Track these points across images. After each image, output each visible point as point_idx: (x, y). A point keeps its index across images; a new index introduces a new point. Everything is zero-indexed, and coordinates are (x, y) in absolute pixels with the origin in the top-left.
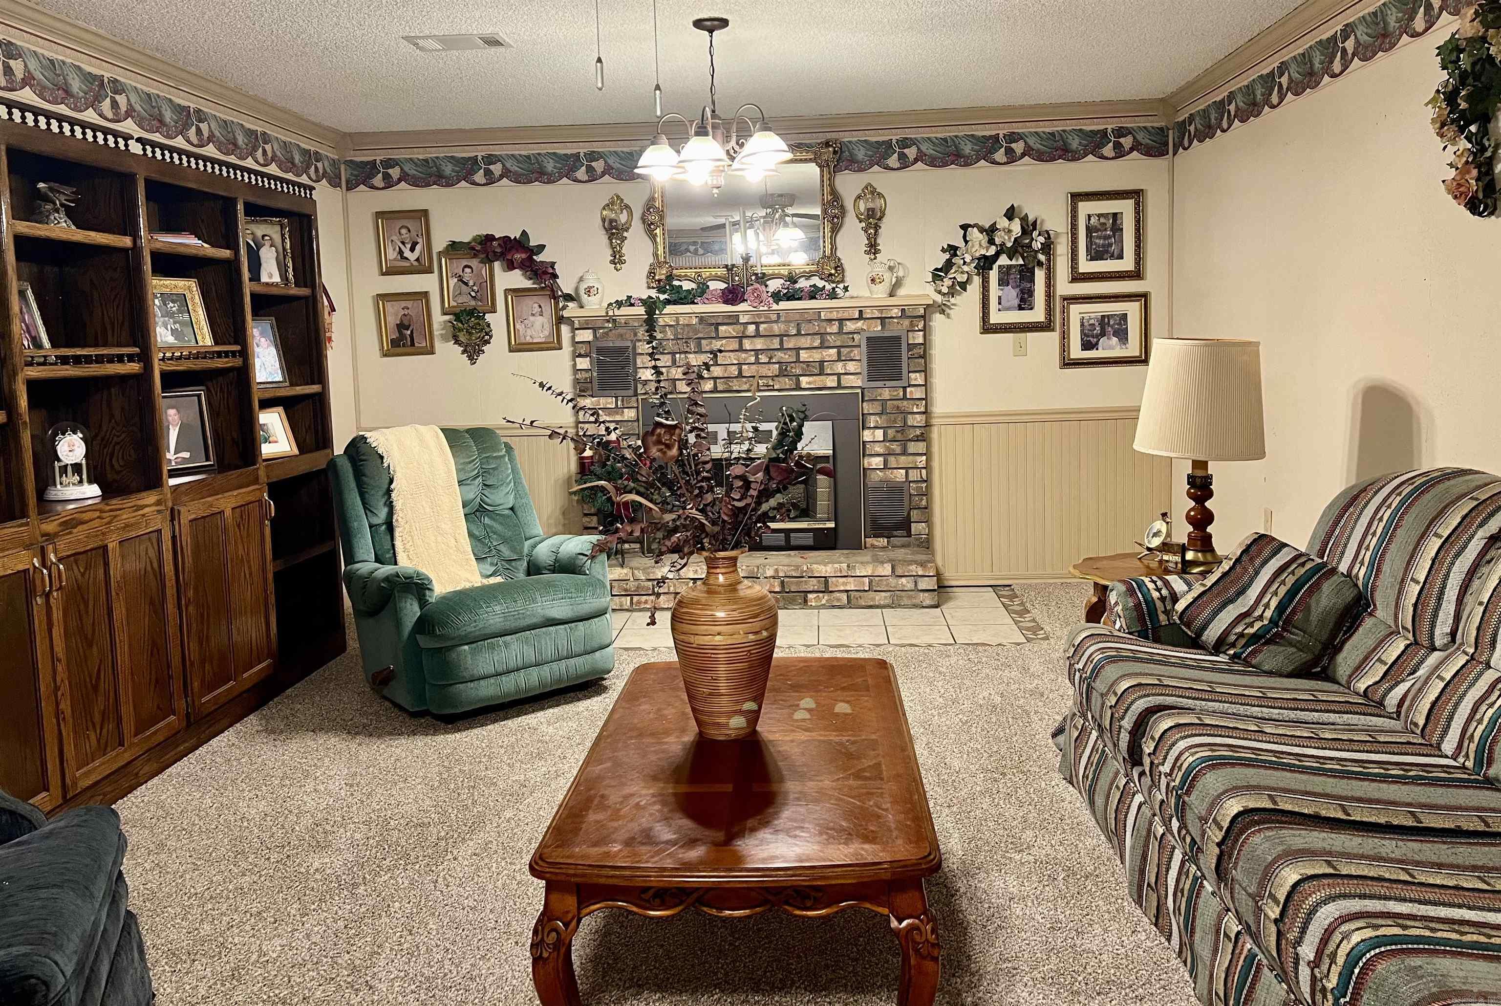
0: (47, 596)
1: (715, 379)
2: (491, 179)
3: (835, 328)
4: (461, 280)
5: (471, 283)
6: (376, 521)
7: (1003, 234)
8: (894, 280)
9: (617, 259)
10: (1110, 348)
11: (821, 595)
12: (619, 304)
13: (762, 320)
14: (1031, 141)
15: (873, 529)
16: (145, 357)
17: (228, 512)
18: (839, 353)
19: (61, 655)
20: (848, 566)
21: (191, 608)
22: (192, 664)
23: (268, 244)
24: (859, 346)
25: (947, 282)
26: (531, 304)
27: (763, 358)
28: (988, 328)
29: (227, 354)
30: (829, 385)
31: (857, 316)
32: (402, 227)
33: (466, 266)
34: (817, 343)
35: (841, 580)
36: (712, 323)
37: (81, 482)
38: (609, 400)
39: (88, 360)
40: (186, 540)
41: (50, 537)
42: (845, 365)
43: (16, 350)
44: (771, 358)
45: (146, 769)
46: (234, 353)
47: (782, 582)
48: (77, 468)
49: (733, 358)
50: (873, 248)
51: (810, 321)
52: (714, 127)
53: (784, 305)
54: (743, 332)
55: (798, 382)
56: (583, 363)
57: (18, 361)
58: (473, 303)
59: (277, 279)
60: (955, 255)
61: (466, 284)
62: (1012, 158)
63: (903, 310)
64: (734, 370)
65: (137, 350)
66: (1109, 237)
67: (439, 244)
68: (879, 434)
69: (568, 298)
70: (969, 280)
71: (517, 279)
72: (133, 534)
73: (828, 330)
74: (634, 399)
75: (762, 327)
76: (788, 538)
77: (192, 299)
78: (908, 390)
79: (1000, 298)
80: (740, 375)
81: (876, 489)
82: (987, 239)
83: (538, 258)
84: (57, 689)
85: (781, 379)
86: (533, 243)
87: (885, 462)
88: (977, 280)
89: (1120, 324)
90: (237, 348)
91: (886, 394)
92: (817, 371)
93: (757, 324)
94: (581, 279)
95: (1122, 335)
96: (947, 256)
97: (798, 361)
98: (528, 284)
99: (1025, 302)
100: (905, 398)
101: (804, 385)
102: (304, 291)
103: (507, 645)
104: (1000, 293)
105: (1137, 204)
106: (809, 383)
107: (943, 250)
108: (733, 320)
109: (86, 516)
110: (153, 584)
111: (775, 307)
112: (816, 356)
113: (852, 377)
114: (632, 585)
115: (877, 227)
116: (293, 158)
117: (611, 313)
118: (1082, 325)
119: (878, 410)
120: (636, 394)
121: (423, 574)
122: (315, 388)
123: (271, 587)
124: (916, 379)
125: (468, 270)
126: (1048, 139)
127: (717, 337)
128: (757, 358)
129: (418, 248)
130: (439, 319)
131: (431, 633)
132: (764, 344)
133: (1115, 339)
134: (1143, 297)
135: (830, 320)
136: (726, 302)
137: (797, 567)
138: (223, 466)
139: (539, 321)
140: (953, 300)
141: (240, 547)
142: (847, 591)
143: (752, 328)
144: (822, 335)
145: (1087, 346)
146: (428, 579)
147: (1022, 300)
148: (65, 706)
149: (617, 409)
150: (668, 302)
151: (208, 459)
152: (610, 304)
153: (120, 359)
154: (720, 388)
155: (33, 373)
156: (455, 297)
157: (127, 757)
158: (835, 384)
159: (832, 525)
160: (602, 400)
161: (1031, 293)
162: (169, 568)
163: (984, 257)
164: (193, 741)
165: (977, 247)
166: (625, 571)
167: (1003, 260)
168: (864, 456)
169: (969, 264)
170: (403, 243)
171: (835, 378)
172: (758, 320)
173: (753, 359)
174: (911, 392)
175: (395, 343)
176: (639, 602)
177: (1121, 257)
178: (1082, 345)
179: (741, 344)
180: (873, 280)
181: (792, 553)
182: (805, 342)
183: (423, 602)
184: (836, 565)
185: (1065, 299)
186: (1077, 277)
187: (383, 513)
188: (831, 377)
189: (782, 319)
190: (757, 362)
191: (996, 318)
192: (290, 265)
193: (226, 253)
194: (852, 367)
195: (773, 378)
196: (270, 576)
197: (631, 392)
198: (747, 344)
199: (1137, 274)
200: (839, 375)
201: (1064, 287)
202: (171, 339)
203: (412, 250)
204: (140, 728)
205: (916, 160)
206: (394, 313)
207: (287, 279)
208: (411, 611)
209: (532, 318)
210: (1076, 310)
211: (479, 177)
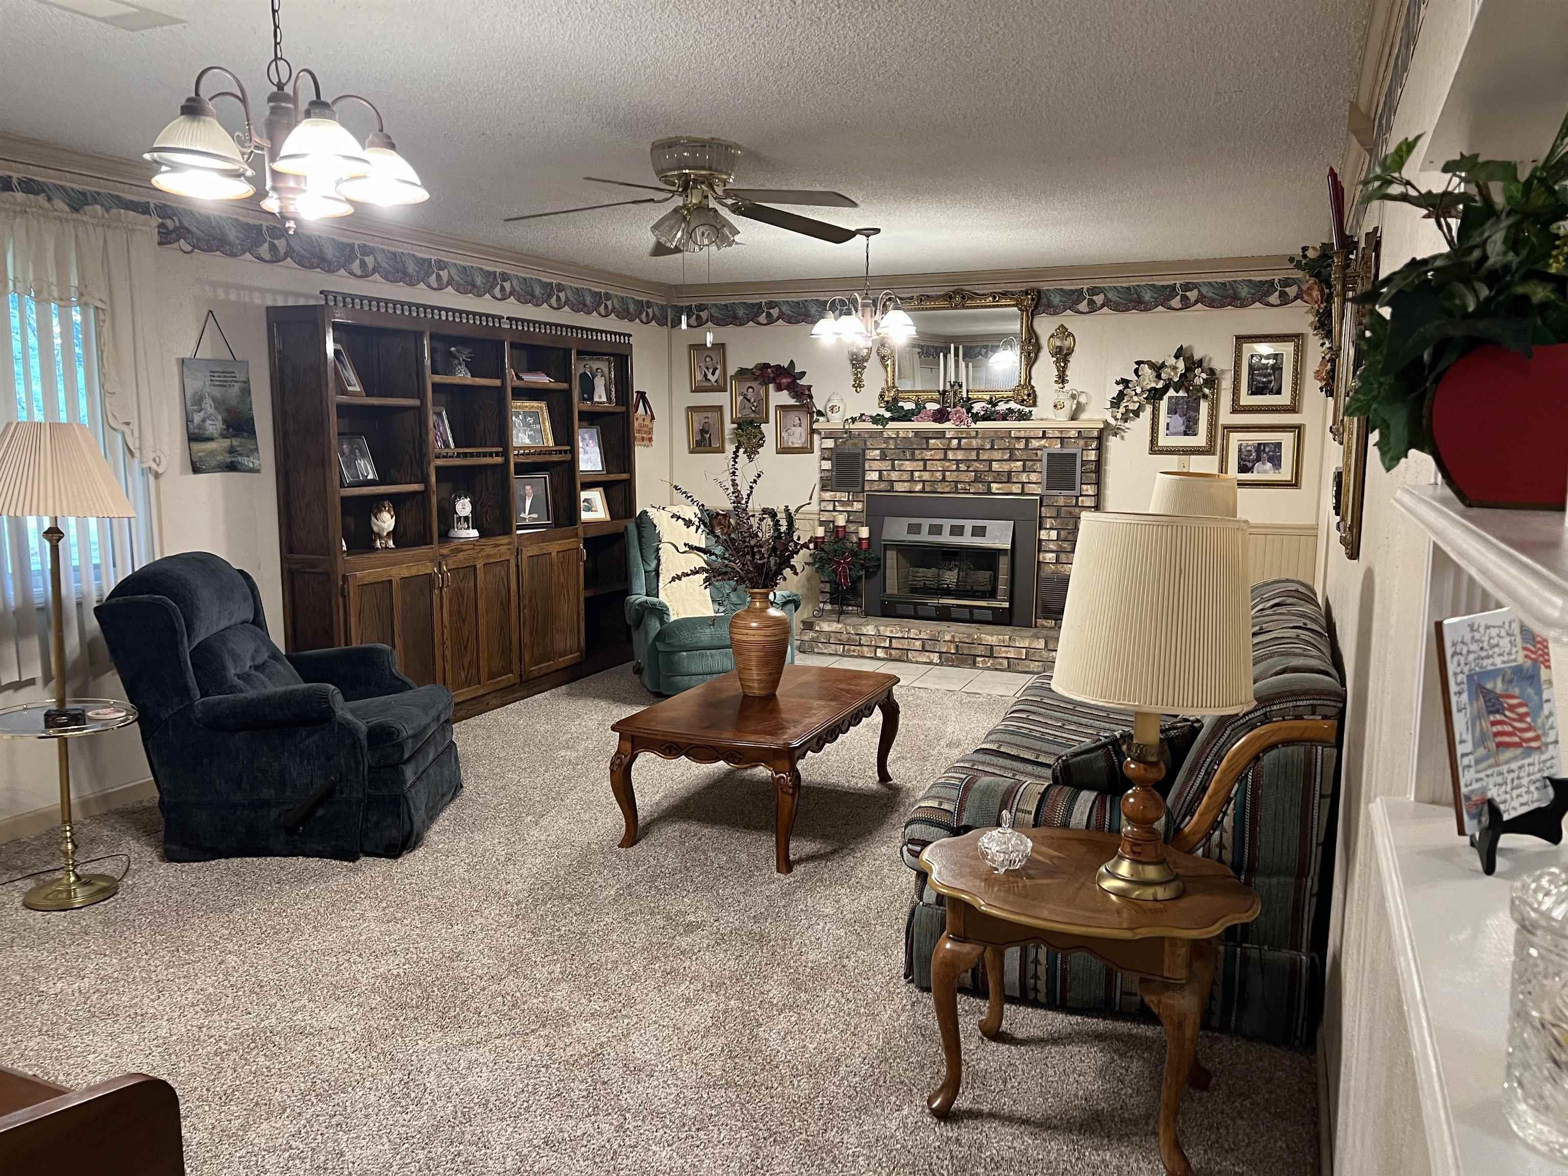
0: (441, 589)
1: (924, 482)
2: (771, 320)
3: (1022, 445)
4: (745, 398)
5: (752, 400)
6: (649, 569)
7: (1169, 370)
8: (1074, 407)
9: (858, 385)
10: (1264, 472)
11: (987, 659)
12: (854, 420)
13: (964, 435)
14: (1204, 290)
15: (1043, 612)
16: (505, 454)
17: (554, 554)
18: (1024, 465)
19: (447, 624)
20: (1010, 638)
21: (526, 611)
22: (525, 645)
23: (599, 375)
24: (1041, 460)
25: (1122, 410)
26: (794, 417)
27: (963, 467)
28: (1155, 449)
29: (560, 452)
30: (1015, 491)
31: (1041, 435)
32: (708, 356)
33: (750, 387)
34: (1007, 457)
35: (1003, 649)
36: (923, 437)
37: (468, 528)
38: (843, 494)
39: (471, 455)
40: (525, 566)
41: (444, 556)
42: (1028, 476)
43: (431, 449)
44: (968, 467)
45: (494, 702)
46: (566, 452)
47: (957, 646)
48: (466, 518)
49: (939, 466)
50: (1062, 379)
51: (1002, 438)
52: (864, 305)
53: (981, 424)
54: (948, 445)
55: (989, 488)
56: (827, 465)
57: (432, 456)
58: (753, 415)
59: (604, 399)
60: (1127, 387)
61: (749, 401)
62: (1186, 304)
63: (1079, 432)
64: (939, 476)
65: (501, 449)
66: (1270, 375)
67: (732, 371)
68: (1054, 534)
69: (820, 413)
70: (1141, 408)
71: (784, 398)
72: (492, 560)
73: (1017, 446)
74: (861, 494)
75: (963, 441)
76: (971, 613)
77: (543, 414)
78: (1080, 499)
79: (1168, 424)
80: (944, 480)
81: (1049, 579)
82: (1155, 374)
83: (802, 382)
84: (444, 643)
85: (975, 484)
86: (798, 370)
87: (1057, 558)
88: (1149, 408)
89: (1274, 451)
90: (568, 448)
91: (1061, 501)
92: (1005, 479)
93: (960, 439)
94: (829, 400)
95: (1276, 461)
96: (1121, 387)
97: (990, 470)
98: (792, 402)
99: (1190, 429)
100: (1077, 505)
101: (994, 491)
102: (623, 409)
103: (712, 656)
104: (1168, 420)
105: (1297, 347)
106: (997, 489)
107: (1118, 383)
108: (941, 435)
109: (464, 547)
110: (503, 592)
111: (973, 425)
112: (1006, 467)
113: (1034, 485)
114: (844, 637)
115: (1066, 361)
116: (628, 308)
117: (847, 427)
118: (1240, 450)
119: (1054, 514)
120: (863, 491)
121: (664, 604)
122: (625, 476)
123: (582, 606)
124: (1087, 490)
125: (750, 390)
126: (1220, 288)
127: (927, 449)
128: (958, 467)
129: (717, 372)
130: (729, 426)
131: (663, 641)
132: (964, 455)
133: (1269, 465)
134: (1298, 429)
135: (1019, 438)
136: (935, 421)
137: (969, 635)
138: (557, 524)
139: (798, 430)
140: (1127, 425)
141: (562, 577)
142: (1008, 658)
143: (955, 442)
144: (1012, 450)
145: (1243, 469)
146: (666, 607)
147: (1188, 427)
148: (448, 653)
149: (849, 503)
150: (892, 419)
151: (548, 520)
152: (847, 420)
153: (491, 455)
154: (927, 489)
155: (440, 462)
156: (740, 410)
157: (482, 692)
158: (1019, 491)
159: (1006, 605)
160: (838, 494)
161: (1196, 422)
162: (513, 586)
163: (1154, 388)
164: (524, 693)
165: (1147, 381)
166: (840, 626)
167: (1171, 392)
168: (1039, 552)
169: (1140, 395)
170: (707, 368)
171: (1020, 486)
172: (960, 436)
173: (954, 467)
174: (1082, 501)
175: (698, 443)
176: (849, 650)
177: (1279, 392)
178: (1239, 468)
179: (946, 454)
180: (1055, 406)
181: (973, 625)
182: (997, 455)
183: (662, 622)
184: (1000, 637)
185: (1225, 428)
186: (1237, 409)
187: (653, 564)
188: (1017, 485)
189: (980, 436)
190: (958, 470)
191: (1164, 441)
192: (613, 390)
193: (565, 386)
194: (1034, 477)
195: (969, 483)
196: (582, 599)
197: (859, 489)
198: (951, 455)
199: (1292, 409)
200: (1023, 483)
201: (1226, 417)
202: (527, 441)
203: (713, 374)
204: (491, 676)
205: (1103, 306)
206: (698, 420)
207: (611, 399)
208: (655, 626)
209: (793, 428)
210: (1235, 439)
211: (762, 318)
